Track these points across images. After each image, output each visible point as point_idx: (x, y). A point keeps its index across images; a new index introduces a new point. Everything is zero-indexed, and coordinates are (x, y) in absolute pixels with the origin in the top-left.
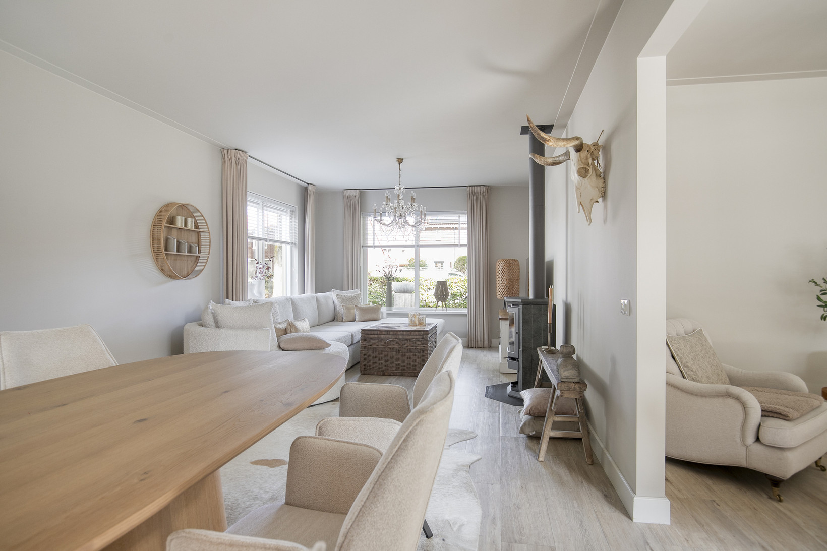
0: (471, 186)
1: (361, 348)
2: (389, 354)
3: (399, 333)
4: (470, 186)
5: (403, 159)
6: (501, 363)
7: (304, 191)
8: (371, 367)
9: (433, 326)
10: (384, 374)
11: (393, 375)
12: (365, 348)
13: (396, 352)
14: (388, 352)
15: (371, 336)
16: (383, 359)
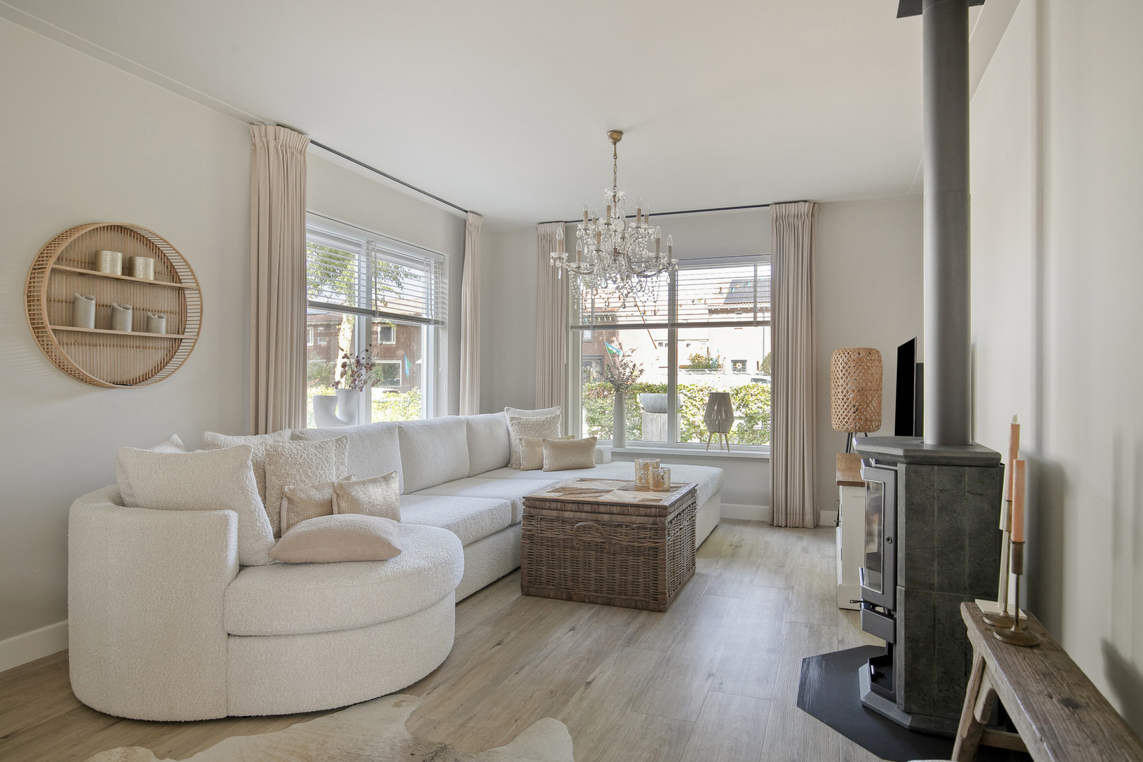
0: (779, 203)
1: (524, 536)
2: (581, 553)
3: (602, 509)
4: (776, 204)
5: (621, 133)
6: (840, 587)
7: (461, 227)
8: (544, 579)
9: (684, 491)
10: (570, 599)
11: (590, 603)
12: (531, 537)
13: (597, 551)
14: (578, 549)
15: (545, 512)
16: (568, 564)
